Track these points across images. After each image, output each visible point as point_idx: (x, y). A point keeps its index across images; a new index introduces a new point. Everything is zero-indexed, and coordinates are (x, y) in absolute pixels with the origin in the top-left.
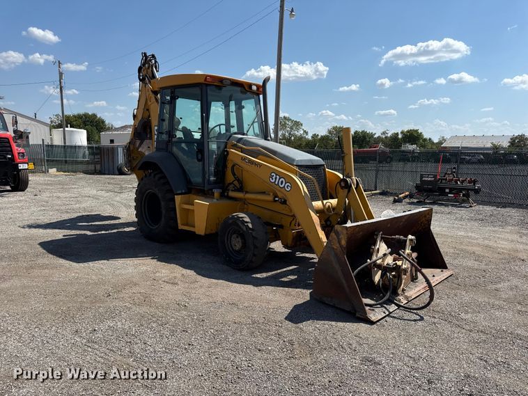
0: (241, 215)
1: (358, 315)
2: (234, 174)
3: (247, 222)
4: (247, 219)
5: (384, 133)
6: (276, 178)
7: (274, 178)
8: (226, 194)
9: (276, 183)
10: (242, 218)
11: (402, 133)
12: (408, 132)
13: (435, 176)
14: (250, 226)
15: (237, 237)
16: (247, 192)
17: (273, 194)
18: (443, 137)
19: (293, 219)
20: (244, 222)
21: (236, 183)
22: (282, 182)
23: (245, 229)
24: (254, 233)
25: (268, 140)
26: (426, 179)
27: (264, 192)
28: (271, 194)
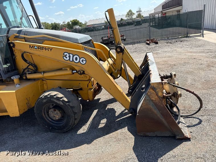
0: (53, 93)
1: (178, 137)
2: (25, 60)
3: (61, 98)
4: (60, 95)
5: (64, 22)
6: (70, 57)
7: (67, 56)
8: (24, 78)
9: (71, 60)
10: (55, 95)
11: (71, 21)
12: (73, 21)
13: (108, 37)
14: (66, 100)
15: (55, 110)
16: (44, 72)
17: (70, 69)
18: (86, 21)
19: (90, 82)
20: (58, 99)
21: (30, 67)
22: (76, 59)
23: (61, 103)
24: (71, 104)
25: (42, 28)
26: (104, 39)
27: (62, 69)
28: (68, 69)
